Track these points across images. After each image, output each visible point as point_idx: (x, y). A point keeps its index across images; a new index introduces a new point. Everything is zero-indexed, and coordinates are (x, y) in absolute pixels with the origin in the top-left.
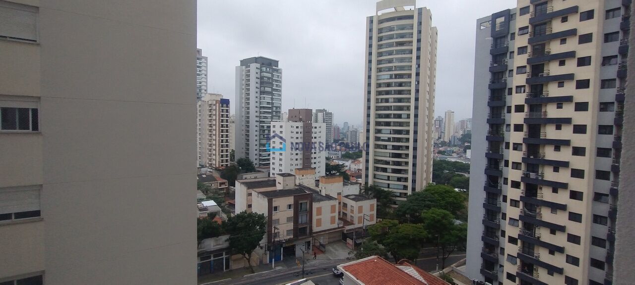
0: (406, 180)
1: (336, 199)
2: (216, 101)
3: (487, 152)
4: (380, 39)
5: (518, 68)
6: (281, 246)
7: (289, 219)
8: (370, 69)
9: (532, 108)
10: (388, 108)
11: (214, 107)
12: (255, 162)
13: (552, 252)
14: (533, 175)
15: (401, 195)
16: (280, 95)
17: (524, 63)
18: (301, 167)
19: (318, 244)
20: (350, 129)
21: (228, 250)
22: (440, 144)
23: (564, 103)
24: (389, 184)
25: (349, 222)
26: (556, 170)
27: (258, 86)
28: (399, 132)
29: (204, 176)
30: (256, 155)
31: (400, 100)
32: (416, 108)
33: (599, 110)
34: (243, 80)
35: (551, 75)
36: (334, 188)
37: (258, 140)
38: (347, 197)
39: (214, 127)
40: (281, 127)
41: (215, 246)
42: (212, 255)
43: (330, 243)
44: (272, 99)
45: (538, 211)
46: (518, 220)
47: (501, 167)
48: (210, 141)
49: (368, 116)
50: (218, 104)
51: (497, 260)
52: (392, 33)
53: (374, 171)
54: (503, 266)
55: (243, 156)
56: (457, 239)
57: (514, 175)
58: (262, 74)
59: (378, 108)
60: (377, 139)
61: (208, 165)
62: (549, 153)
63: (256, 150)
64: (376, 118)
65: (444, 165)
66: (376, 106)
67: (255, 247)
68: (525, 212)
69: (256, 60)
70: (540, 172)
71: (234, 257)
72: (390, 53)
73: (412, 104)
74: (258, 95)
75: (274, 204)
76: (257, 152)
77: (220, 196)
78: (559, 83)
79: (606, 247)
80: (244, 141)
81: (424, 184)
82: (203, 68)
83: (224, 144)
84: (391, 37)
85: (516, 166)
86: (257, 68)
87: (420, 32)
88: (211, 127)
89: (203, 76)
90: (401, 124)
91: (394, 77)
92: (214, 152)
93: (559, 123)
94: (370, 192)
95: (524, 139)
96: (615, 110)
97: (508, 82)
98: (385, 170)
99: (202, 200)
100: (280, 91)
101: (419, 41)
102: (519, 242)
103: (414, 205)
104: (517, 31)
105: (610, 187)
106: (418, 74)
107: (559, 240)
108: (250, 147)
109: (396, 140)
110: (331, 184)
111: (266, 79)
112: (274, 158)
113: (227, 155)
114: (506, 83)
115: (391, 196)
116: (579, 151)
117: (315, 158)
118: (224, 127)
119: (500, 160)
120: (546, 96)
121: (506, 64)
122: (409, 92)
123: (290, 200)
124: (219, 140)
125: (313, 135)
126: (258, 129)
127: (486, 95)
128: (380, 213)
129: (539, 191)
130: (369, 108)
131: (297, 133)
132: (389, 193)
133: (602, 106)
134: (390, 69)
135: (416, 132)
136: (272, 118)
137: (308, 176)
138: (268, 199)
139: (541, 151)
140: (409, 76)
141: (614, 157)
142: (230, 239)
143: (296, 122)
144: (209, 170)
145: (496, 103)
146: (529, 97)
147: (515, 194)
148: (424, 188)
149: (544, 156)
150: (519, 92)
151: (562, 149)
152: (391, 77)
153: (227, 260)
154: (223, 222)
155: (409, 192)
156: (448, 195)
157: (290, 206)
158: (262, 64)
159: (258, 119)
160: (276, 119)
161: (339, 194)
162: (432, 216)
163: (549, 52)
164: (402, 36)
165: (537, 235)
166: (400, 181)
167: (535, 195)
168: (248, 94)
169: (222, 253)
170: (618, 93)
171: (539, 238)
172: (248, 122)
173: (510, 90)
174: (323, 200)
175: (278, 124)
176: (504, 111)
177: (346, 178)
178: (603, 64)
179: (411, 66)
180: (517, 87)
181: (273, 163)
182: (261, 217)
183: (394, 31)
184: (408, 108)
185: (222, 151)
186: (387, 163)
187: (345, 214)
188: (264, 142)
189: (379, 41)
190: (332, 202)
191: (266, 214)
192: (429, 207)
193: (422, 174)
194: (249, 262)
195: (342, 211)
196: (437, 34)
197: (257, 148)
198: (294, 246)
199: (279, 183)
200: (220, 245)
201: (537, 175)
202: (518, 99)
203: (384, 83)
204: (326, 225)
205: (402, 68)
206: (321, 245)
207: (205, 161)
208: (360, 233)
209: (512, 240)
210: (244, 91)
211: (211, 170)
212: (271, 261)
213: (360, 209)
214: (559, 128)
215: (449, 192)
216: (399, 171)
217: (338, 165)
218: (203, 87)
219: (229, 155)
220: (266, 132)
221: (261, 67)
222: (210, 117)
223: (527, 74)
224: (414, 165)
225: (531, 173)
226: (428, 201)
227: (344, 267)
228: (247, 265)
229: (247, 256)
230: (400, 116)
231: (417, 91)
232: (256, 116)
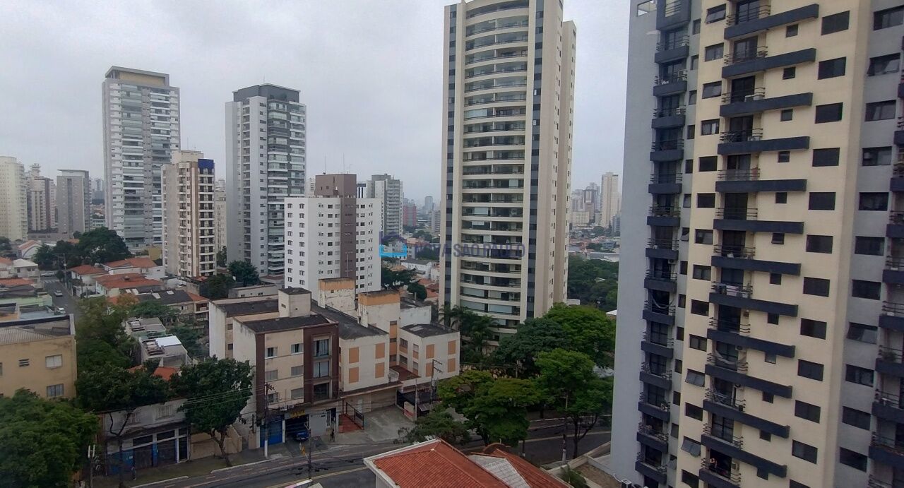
0: (517, 296)
1: (386, 333)
2: (191, 163)
3: (649, 247)
4: (470, 45)
5: (706, 86)
6: (283, 417)
7: (295, 371)
8: (452, 100)
9: (732, 162)
10: (486, 169)
11: (188, 174)
12: (259, 268)
13: (765, 436)
14: (731, 290)
15: (508, 324)
16: (303, 151)
17: (717, 76)
18: (338, 275)
19: (353, 413)
20: (434, 209)
21: (184, 426)
22: (592, 231)
23: (791, 150)
24: (486, 305)
25: (411, 373)
26: (775, 280)
27: (264, 135)
28: (506, 212)
29: (170, 293)
30: (262, 255)
31: (506, 155)
32: (535, 168)
33: (861, 162)
34: (239, 125)
35: (767, 97)
36: (385, 313)
37: (265, 231)
38: (407, 328)
39: (188, 209)
40: (302, 206)
41: (160, 418)
42: (155, 436)
43: (374, 410)
44: (289, 158)
45: (740, 357)
46: (703, 375)
47: (674, 276)
48: (182, 233)
49: (450, 184)
50: (193, 169)
51: (666, 447)
52: (491, 33)
53: (461, 281)
54: (676, 458)
55: (241, 258)
56: (599, 405)
57: (697, 289)
58: (270, 114)
59: (467, 170)
60: (467, 225)
61: (179, 274)
62: (763, 249)
63: (262, 247)
64: (464, 187)
65: (597, 268)
66: (464, 167)
67: (231, 421)
68: (716, 359)
69: (260, 90)
70: (745, 284)
71: (195, 438)
72: (488, 70)
73: (527, 162)
74: (264, 151)
75: (268, 344)
76: (264, 251)
77: (197, 327)
78: (783, 112)
79: (871, 428)
80: (242, 232)
81: (550, 304)
82: (172, 107)
83: (206, 237)
84: (489, 41)
85: (701, 272)
86: (261, 105)
87: (540, 30)
88: (183, 208)
89: (173, 120)
90: (508, 198)
91: (494, 113)
92: (189, 252)
93: (782, 190)
94: (452, 320)
95: (716, 221)
96: (892, 163)
97: (688, 114)
98: (479, 280)
99: (158, 335)
100: (303, 144)
101: (539, 46)
102: (705, 414)
103: (525, 344)
104: (704, 16)
105: (880, 312)
106: (537, 107)
107: (780, 412)
108: (252, 243)
109: (499, 225)
110: (378, 306)
111: (278, 123)
112: (290, 261)
113: (211, 256)
114: (685, 116)
115: (490, 326)
116: (819, 244)
117: (362, 260)
118: (206, 208)
119: (672, 261)
120: (757, 139)
121: (684, 79)
122: (522, 140)
123: (298, 336)
124: (197, 231)
125: (359, 220)
126: (264, 210)
127: (648, 138)
128: (466, 357)
129: (743, 321)
130: (450, 170)
131: (330, 216)
132: (486, 320)
133: (867, 156)
134: (487, 99)
135: (533, 212)
136: (289, 191)
137: (343, 292)
138: (256, 335)
139: (747, 244)
140: (522, 110)
141: (889, 254)
142: (186, 406)
143: (329, 197)
144: (181, 282)
145: (667, 155)
146: (727, 142)
147: (697, 325)
148: (548, 310)
149: (753, 254)
150: (709, 132)
151: (787, 239)
152: (489, 114)
153: (183, 443)
154: (174, 377)
155: (522, 318)
156: (588, 325)
157: (297, 347)
158: (271, 98)
159: (264, 193)
160: (294, 193)
161: (394, 323)
162: (554, 364)
163: (765, 53)
164: (511, 38)
165: (738, 403)
166: (507, 299)
167: (736, 326)
168: (248, 151)
169: (173, 432)
170: (900, 129)
171: (741, 408)
172: (248, 199)
173: (692, 128)
174: (362, 336)
175: (295, 202)
176: (680, 170)
177: (419, 294)
178: (871, 72)
179: (525, 93)
180: (704, 123)
181: (290, 270)
182: (245, 367)
183: (494, 29)
184: (521, 169)
185: (203, 250)
186: (484, 267)
187: (404, 359)
188: (274, 232)
189: (467, 49)
190: (378, 339)
191: (253, 362)
192: (552, 346)
193: (545, 287)
194: (221, 446)
195: (399, 353)
196: (575, 34)
197: (264, 242)
198: (305, 419)
199: (283, 305)
200: (167, 416)
201: (740, 289)
202: (704, 145)
203: (478, 125)
204: (368, 378)
205: (509, 97)
206: (357, 414)
207: (175, 267)
208: (425, 393)
209: (693, 411)
210: (240, 146)
211: (185, 283)
212: (262, 445)
213: (430, 350)
214: (781, 199)
215: (590, 319)
216: (505, 282)
217: (405, 271)
218: (173, 140)
219: (215, 257)
220: (279, 215)
221: (268, 103)
222: (181, 191)
223: (723, 96)
224: (531, 271)
225: (727, 286)
226: (552, 335)
227: (377, 462)
228: (219, 452)
229: (218, 434)
230: (505, 184)
231: (536, 137)
232: (262, 189)
